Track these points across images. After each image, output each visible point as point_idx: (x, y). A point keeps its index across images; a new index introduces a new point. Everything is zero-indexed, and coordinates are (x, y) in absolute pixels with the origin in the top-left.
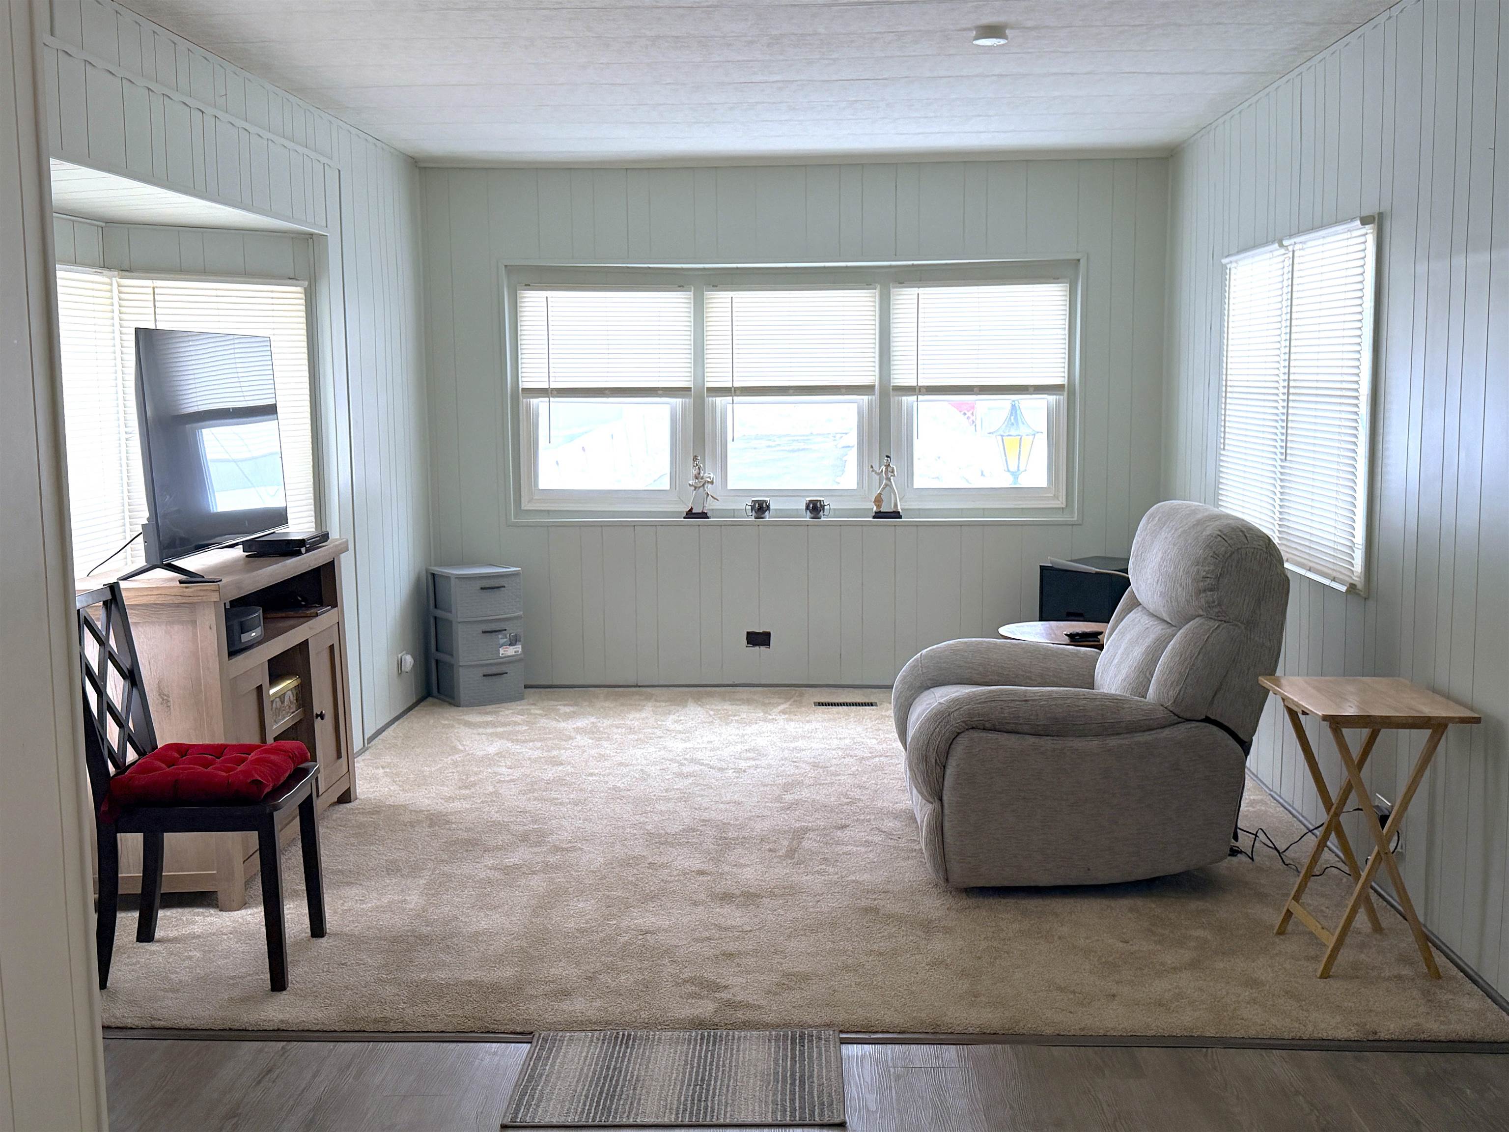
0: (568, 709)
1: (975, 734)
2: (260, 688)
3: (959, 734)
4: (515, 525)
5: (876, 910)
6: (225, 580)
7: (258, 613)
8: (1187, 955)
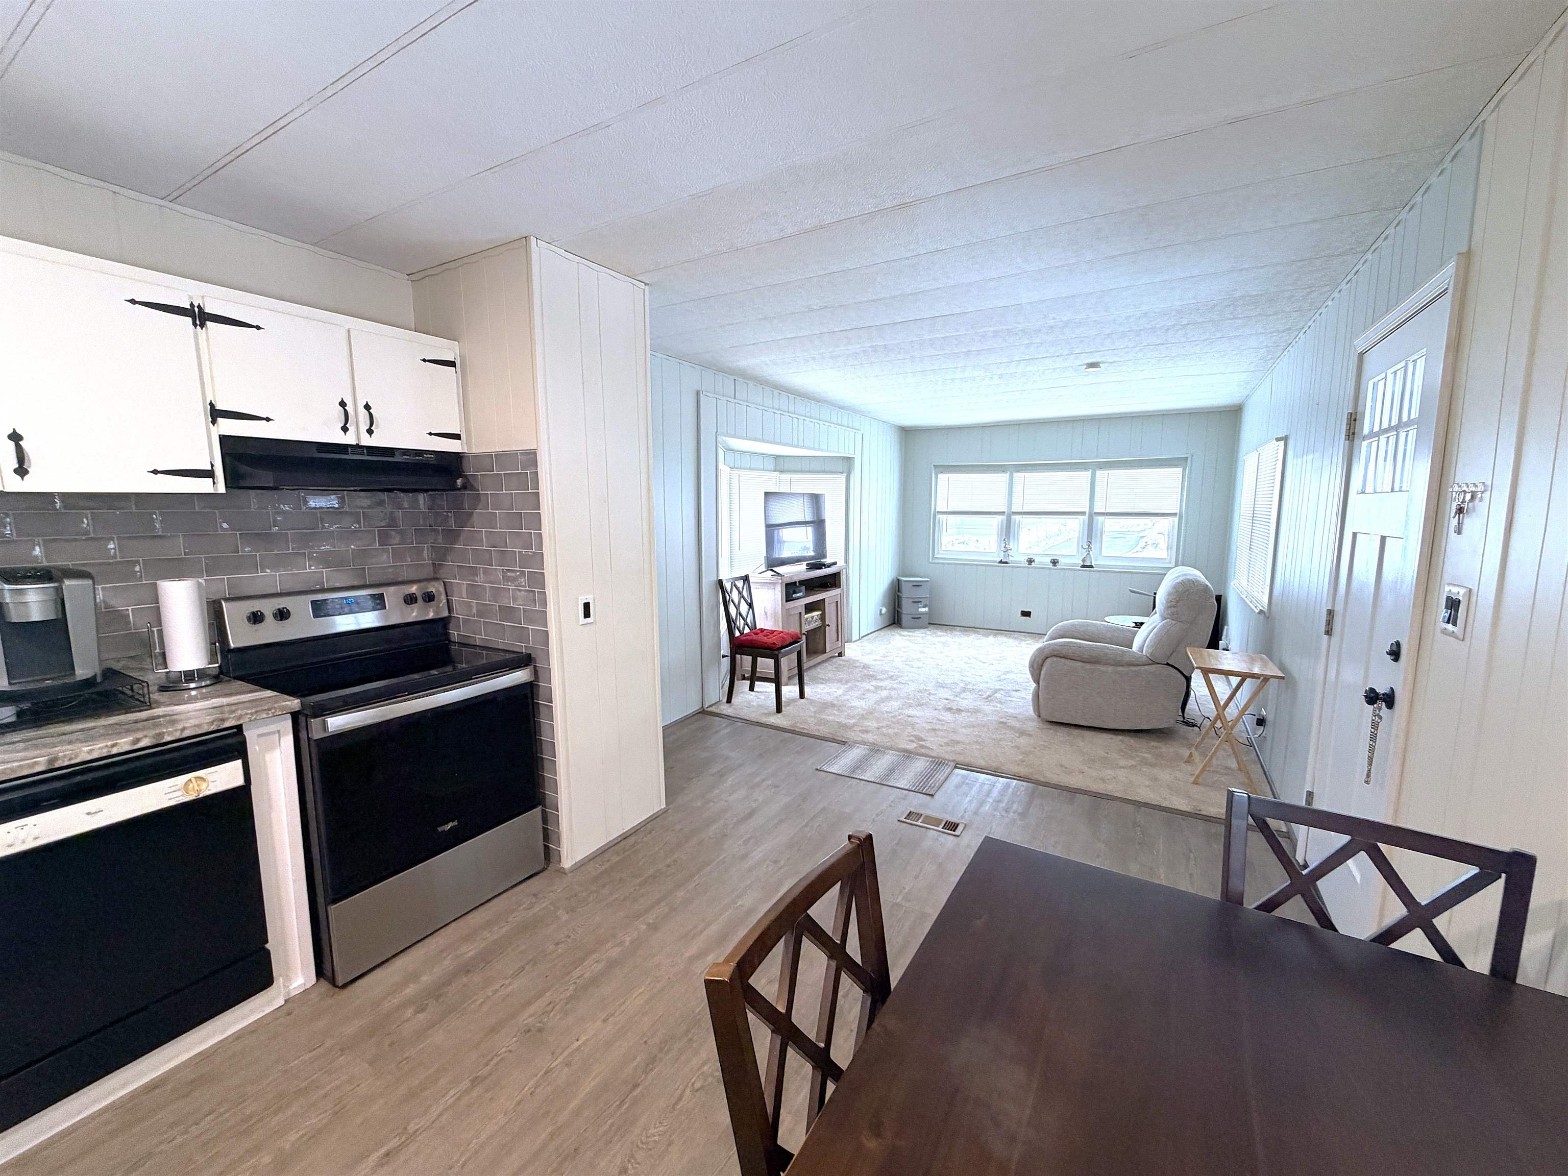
0: (941, 634)
1: (1055, 659)
2: (800, 613)
3: (1047, 658)
4: (932, 563)
5: (1005, 723)
6: (786, 576)
7: (804, 587)
8: (1132, 763)
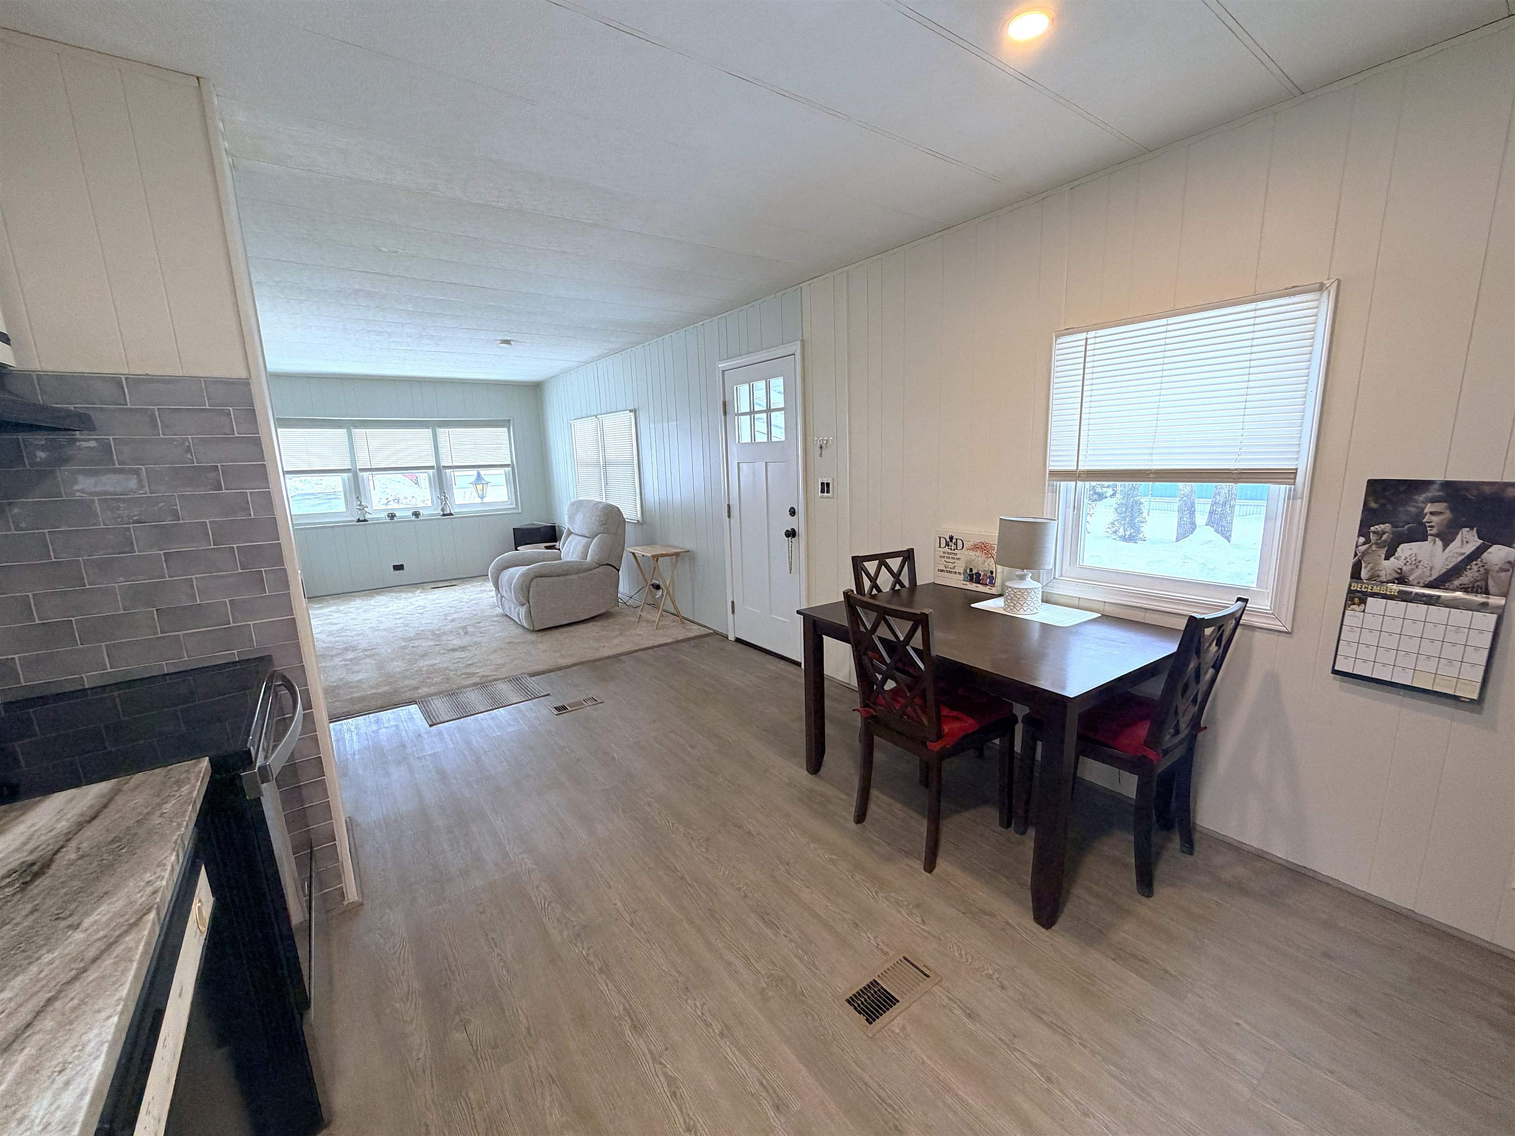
3: (532, 580)
8: (618, 633)
